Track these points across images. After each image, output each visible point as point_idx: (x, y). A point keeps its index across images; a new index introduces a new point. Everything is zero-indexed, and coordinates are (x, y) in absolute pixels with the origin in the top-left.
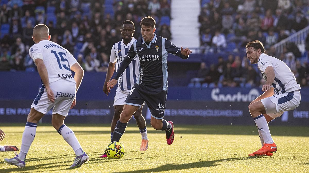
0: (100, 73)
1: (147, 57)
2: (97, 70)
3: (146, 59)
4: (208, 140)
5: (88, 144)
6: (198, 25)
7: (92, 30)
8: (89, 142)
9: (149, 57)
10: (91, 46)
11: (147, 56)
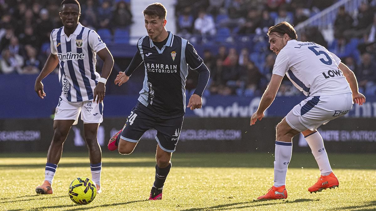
1: (158, 67)
2: (20, 71)
3: (157, 70)
5: (7, 184)
7: (11, 11)
8: (9, 181)
9: (161, 67)
10: (10, 35)
11: (158, 65)
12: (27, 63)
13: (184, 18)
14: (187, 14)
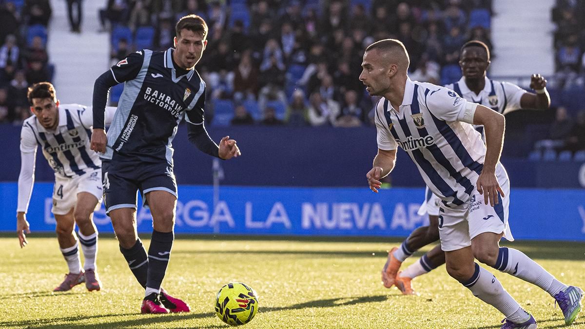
0: (341, 129)
2: (336, 124)
4: (572, 273)
5: (315, 278)
6: (552, 27)
7: (324, 39)
8: (317, 274)
9: (167, 99)
10: (323, 74)
12: (345, 112)
13: (567, 50)
14: (571, 45)
